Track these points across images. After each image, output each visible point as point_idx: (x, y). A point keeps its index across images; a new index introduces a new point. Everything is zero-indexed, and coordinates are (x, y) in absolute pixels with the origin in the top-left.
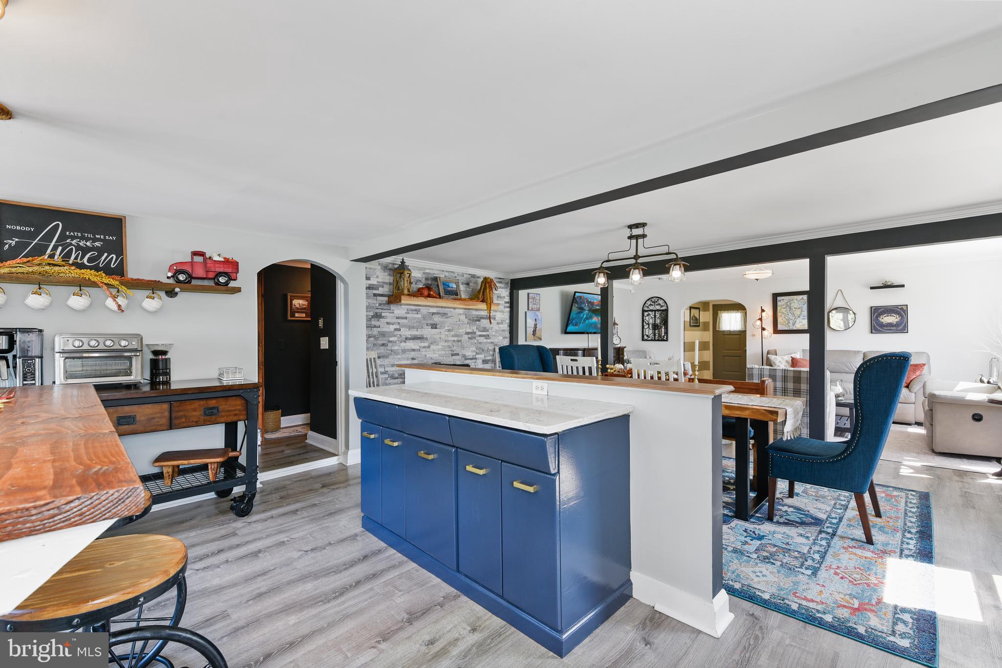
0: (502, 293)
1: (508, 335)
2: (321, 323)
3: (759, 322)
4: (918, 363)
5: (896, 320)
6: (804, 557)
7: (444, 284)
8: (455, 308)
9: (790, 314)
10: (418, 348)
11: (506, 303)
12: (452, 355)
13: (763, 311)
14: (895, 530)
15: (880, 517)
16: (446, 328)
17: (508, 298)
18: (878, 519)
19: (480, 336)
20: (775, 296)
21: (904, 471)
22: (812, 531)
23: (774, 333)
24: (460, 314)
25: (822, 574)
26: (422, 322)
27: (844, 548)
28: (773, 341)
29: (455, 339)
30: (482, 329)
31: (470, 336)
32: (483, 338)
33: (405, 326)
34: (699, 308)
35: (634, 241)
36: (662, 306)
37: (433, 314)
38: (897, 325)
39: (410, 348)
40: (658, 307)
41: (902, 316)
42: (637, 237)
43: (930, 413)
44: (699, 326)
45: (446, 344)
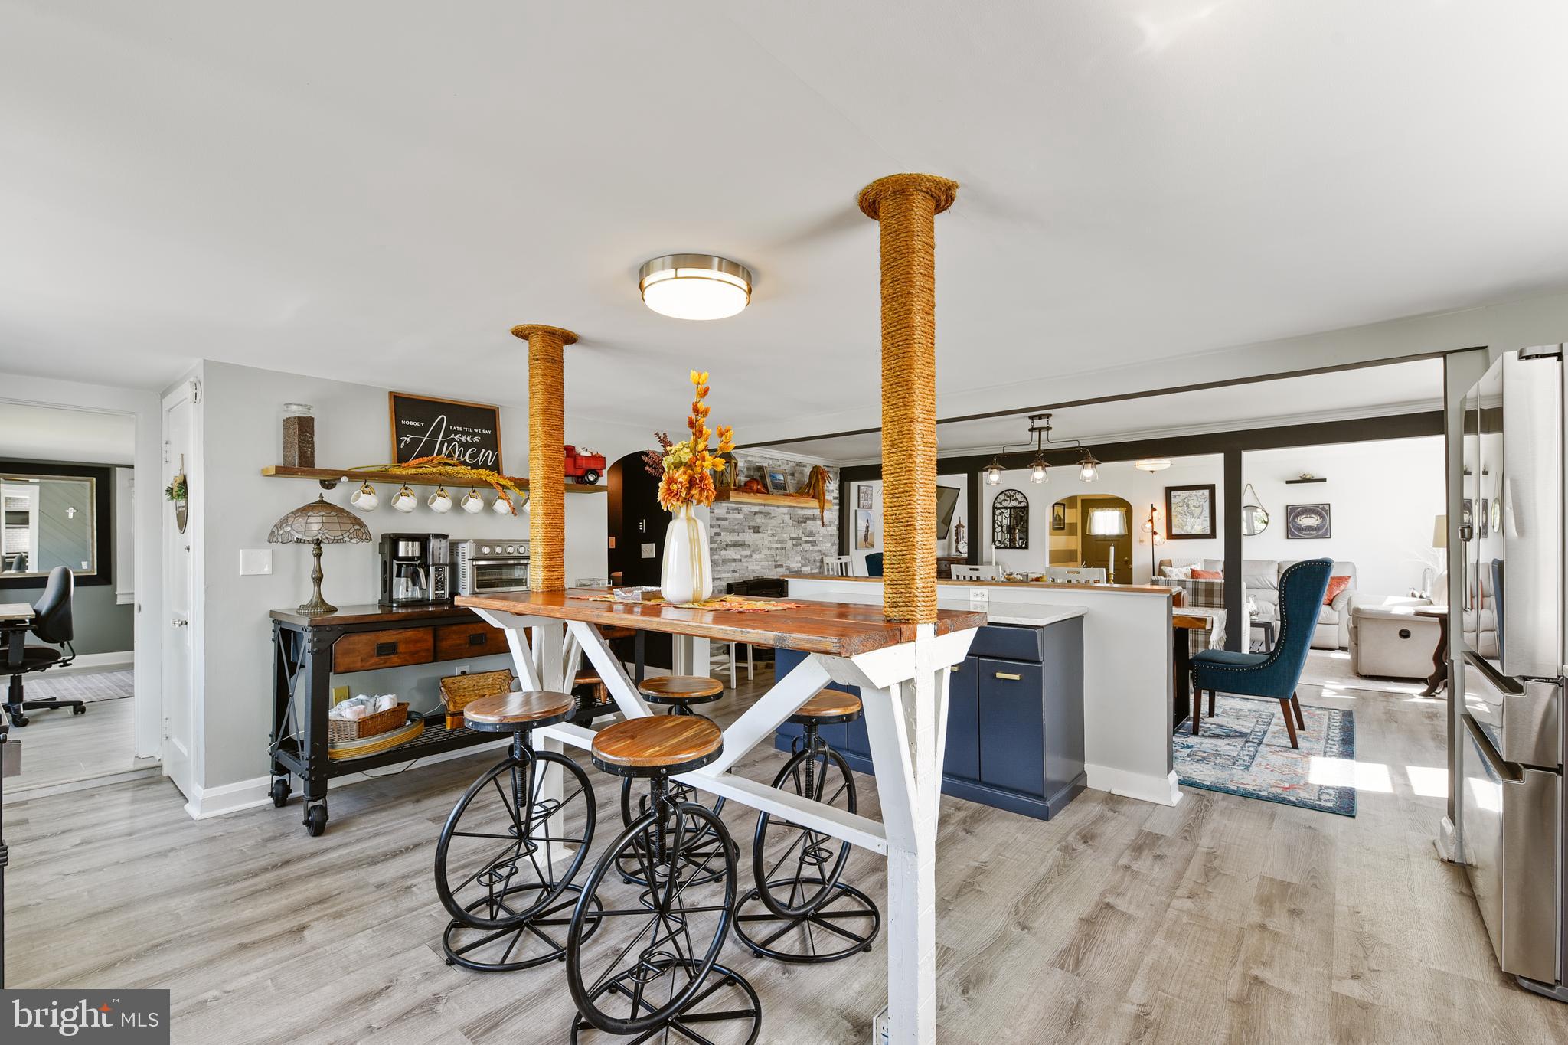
0: (832, 487)
1: (837, 541)
2: (642, 526)
3: (1149, 525)
4: (1342, 575)
5: (1317, 522)
6: (1235, 760)
7: (771, 476)
8: (778, 506)
9: (1187, 514)
10: (739, 557)
11: (835, 498)
12: (776, 567)
13: (1154, 509)
14: (1318, 739)
15: (1304, 730)
16: (769, 532)
17: (837, 492)
18: (1302, 732)
19: (806, 542)
20: (1169, 491)
21: (1326, 694)
22: (1240, 742)
23: (1167, 539)
24: (784, 514)
25: (1254, 769)
26: (744, 524)
27: (1271, 752)
28: (1168, 549)
29: (779, 545)
30: (808, 533)
31: (795, 542)
32: (809, 544)
33: (725, 529)
34: (1064, 505)
35: (1036, 434)
36: (1020, 502)
37: (756, 513)
38: (1318, 528)
39: (730, 558)
40: (1015, 504)
41: (1323, 517)
42: (1040, 430)
43: (1355, 632)
44: (1063, 529)
45: (769, 552)
